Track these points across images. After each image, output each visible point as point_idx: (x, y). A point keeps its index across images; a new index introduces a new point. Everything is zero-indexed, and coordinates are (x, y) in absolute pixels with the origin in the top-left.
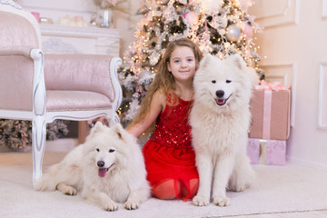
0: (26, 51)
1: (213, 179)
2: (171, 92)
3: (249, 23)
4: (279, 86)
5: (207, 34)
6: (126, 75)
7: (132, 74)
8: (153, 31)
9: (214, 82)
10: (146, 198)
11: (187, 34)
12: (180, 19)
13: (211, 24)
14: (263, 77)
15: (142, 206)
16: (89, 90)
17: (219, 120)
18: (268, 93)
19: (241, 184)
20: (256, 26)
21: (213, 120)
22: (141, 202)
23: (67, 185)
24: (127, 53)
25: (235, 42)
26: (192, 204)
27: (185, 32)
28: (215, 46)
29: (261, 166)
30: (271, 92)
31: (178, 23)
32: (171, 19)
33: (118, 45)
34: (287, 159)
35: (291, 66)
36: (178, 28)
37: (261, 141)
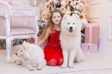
0: (3, 15)
1: (69, 58)
2: (52, 28)
3: (84, 3)
4: (95, 25)
5: (69, 8)
6: (42, 22)
7: (44, 22)
8: (50, 7)
9: (69, 24)
10: (45, 65)
11: (62, 8)
12: (59, 3)
13: (70, 4)
14: (89, 22)
15: (43, 69)
16: (27, 28)
17: (69, 38)
18: (91, 27)
19: (79, 60)
20: (86, 4)
21: (67, 38)
22: (43, 67)
23: (19, 61)
24: (42, 15)
25: (79, 10)
26: (61, 67)
27: (61, 7)
28: (72, 12)
29: (89, 53)
30: (92, 27)
31: (59, 4)
32: (56, 3)
33: (39, 12)
34: (98, 50)
35: (99, 18)
36: (59, 6)
37: (89, 44)
